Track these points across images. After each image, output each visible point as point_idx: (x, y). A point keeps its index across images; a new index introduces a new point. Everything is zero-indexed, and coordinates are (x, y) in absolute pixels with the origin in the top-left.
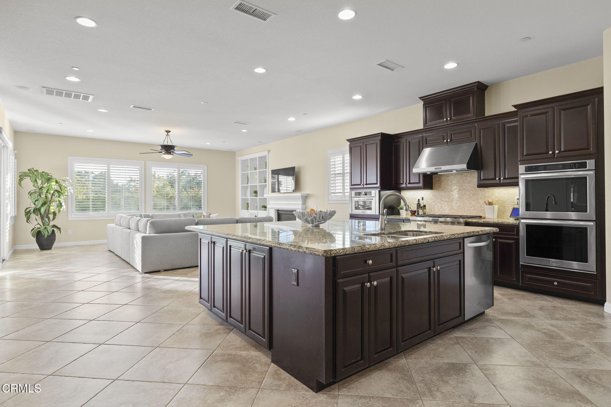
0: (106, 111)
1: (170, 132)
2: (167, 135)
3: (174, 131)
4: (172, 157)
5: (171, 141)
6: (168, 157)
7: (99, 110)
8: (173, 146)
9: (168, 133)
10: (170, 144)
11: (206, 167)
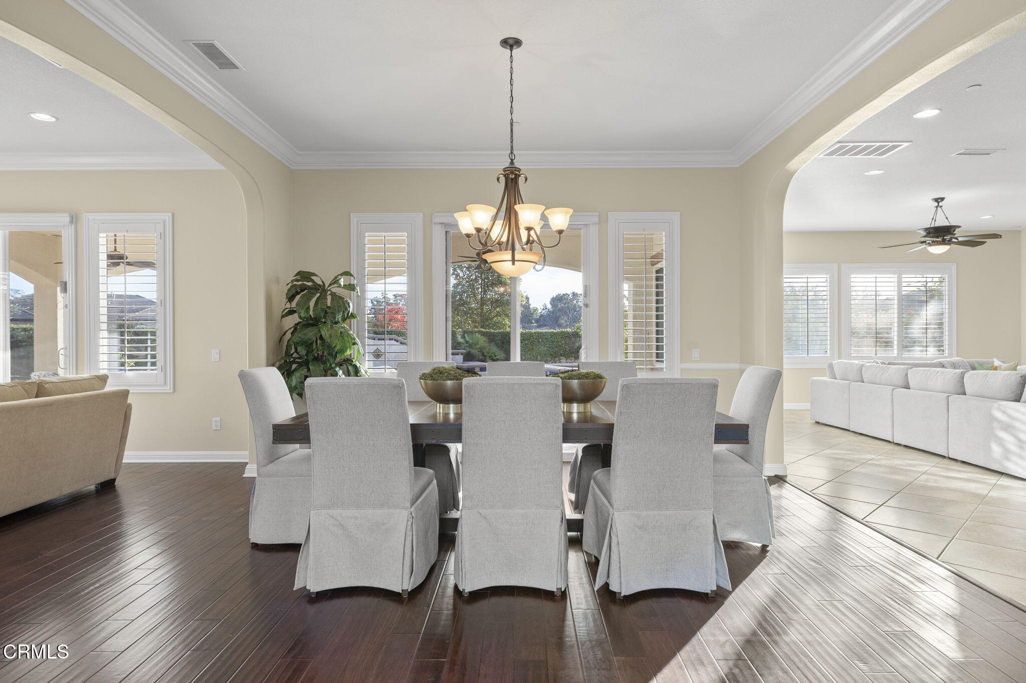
0: (881, 172)
1: (942, 199)
2: (937, 207)
3: (952, 198)
4: (948, 249)
5: (947, 218)
6: (939, 250)
7: (867, 174)
8: (950, 226)
9: (939, 203)
10: (945, 223)
11: (954, 267)
